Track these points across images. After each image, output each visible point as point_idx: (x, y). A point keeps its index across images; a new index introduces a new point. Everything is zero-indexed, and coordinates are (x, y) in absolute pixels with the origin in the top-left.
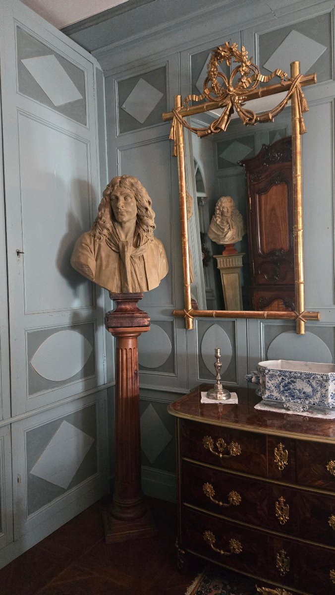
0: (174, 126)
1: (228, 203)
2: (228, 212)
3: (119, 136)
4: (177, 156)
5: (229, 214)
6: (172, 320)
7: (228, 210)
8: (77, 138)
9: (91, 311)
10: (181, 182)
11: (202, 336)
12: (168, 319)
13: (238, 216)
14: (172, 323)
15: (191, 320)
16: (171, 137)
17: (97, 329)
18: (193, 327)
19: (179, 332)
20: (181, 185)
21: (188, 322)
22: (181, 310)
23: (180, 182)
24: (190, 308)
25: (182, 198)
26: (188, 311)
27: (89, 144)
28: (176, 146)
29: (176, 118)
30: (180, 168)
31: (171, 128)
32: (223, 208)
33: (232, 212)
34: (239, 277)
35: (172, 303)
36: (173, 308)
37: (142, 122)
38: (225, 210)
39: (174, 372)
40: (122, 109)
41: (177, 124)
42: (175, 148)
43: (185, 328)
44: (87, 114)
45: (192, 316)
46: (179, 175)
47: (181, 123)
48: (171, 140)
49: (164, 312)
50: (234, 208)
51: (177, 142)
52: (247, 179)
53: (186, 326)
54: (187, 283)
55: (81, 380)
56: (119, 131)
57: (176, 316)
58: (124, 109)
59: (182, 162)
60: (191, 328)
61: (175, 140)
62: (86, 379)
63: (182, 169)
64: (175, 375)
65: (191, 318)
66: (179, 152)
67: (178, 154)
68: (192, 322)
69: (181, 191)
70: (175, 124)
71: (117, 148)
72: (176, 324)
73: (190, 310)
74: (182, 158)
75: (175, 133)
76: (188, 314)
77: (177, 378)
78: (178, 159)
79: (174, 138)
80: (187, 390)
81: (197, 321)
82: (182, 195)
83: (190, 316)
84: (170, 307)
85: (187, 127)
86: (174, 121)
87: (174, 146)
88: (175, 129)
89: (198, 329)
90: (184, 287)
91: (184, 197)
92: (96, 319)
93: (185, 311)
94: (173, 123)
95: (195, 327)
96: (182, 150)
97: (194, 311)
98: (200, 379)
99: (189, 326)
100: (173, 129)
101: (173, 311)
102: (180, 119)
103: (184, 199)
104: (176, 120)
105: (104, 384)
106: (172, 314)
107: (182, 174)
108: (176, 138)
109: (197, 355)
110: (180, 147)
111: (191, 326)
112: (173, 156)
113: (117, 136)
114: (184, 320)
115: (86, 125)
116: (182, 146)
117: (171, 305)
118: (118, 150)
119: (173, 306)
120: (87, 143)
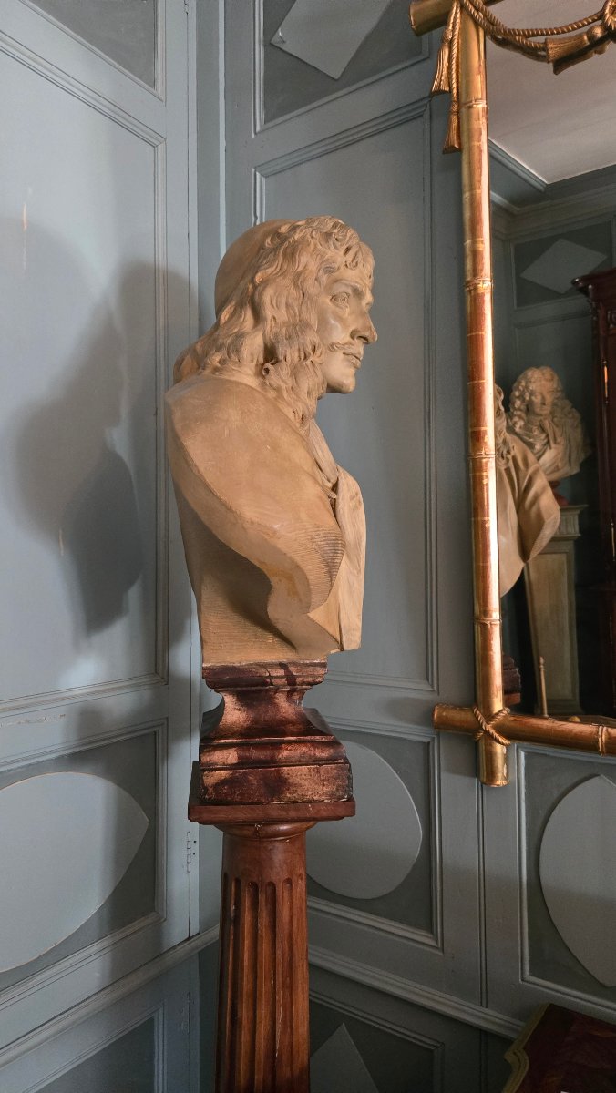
0: (451, 42)
1: (543, 382)
2: (543, 404)
3: (262, 131)
4: (460, 150)
5: (546, 410)
6: (428, 740)
7: (543, 398)
8: (118, 118)
9: (147, 693)
10: (474, 242)
11: (542, 813)
12: (417, 733)
13: (569, 413)
14: (427, 747)
15: (499, 750)
16: (441, 81)
17: (167, 754)
18: (506, 778)
19: (453, 787)
20: (476, 254)
21: (490, 757)
22: (461, 707)
23: (468, 242)
24: (498, 704)
25: (477, 300)
26: (489, 716)
27: (161, 147)
28: (458, 112)
29: (463, 7)
30: (472, 188)
31: (440, 50)
32: (532, 394)
33: (554, 404)
34: (568, 562)
35: (427, 676)
36: (428, 696)
37: (336, 74)
38: (537, 400)
39: (430, 928)
40: (272, 45)
41: (464, 31)
42: (454, 119)
43: (476, 772)
45: (508, 737)
46: (467, 214)
47: (477, 24)
48: (440, 92)
50: (559, 394)
51: (463, 100)
52: (597, 322)
53: (480, 768)
54: (486, 612)
55: (95, 948)
56: (263, 116)
57: (443, 727)
58: (278, 45)
59: (480, 168)
60: (500, 782)
61: (455, 91)
62: (118, 938)
63: (478, 191)
64: (433, 943)
65: (499, 742)
66: (470, 131)
67: (465, 139)
68: (507, 759)
69: (476, 272)
70: (457, 31)
71: (253, 170)
72: (442, 754)
73: (497, 714)
74: (481, 151)
75: (457, 66)
76: (489, 728)
77: (441, 954)
78: (465, 157)
79: (450, 85)
80: (478, 1008)
81: (522, 755)
82: (476, 288)
83: (496, 735)
84: (415, 690)
85: (506, 40)
86: (455, 19)
87: (450, 112)
88: (455, 51)
89: (527, 787)
90: (476, 627)
91: (483, 295)
92: (167, 718)
93: (478, 712)
94: (451, 28)
95: (514, 777)
96: (483, 121)
97: (515, 720)
98: (534, 979)
99: (492, 774)
100: (446, 52)
101: (434, 711)
102: (477, 10)
103: (484, 301)
104: (458, 16)
105: (189, 938)
106: (427, 718)
107: (480, 211)
108: (458, 82)
109: (521, 878)
110: (474, 111)
111: (500, 775)
112: (445, 152)
113: (258, 129)
114: (476, 745)
115: (153, 84)
116: (481, 106)
117: (424, 686)
118: (258, 175)
119: (431, 689)
120: (158, 143)
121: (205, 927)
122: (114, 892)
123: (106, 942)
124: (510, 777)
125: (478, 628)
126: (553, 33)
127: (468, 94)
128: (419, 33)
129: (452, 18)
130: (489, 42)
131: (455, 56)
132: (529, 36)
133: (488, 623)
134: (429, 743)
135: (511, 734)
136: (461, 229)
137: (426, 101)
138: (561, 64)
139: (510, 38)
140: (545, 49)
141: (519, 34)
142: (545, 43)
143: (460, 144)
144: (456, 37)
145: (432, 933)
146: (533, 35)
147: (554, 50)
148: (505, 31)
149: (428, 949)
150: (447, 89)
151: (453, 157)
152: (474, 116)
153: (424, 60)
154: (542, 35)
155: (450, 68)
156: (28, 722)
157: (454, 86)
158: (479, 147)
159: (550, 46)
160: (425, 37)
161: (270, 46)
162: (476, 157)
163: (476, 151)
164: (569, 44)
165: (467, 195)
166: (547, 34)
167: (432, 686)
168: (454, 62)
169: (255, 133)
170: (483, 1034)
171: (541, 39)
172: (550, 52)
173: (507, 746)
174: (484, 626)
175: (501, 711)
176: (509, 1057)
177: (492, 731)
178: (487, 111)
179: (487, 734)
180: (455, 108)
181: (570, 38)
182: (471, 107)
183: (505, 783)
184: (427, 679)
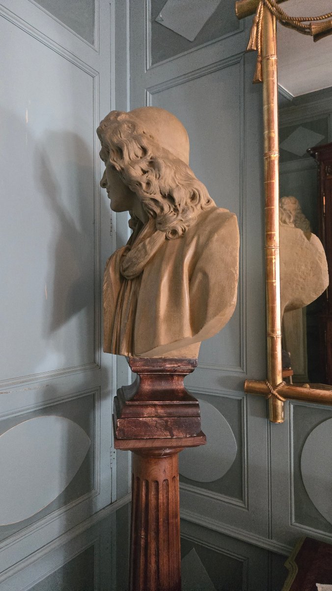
0: (258, 23)
1: (291, 204)
3: (149, 70)
4: (262, 82)
6: (239, 398)
9: (89, 374)
10: (269, 132)
11: (302, 438)
12: (236, 395)
14: (240, 402)
15: (280, 404)
16: (252, 44)
18: (283, 419)
19: (254, 423)
20: (270, 139)
21: (275, 407)
22: (259, 381)
23: (266, 132)
24: (279, 380)
25: (271, 163)
26: (275, 386)
27: (96, 78)
28: (261, 62)
29: (265, 4)
30: (269, 103)
31: (252, 27)
33: (296, 216)
35: (240, 365)
36: (242, 376)
37: (192, 39)
39: (241, 496)
40: (156, 22)
41: (265, 17)
42: (259, 65)
43: (267, 416)
45: (285, 397)
46: (266, 117)
47: (272, 14)
48: (251, 50)
49: (223, 381)
51: (264, 55)
53: (269, 413)
54: (273, 331)
56: (151, 61)
57: (250, 392)
58: (159, 22)
59: (273, 92)
60: (280, 421)
61: (259, 50)
63: (272, 105)
64: (242, 505)
65: (280, 400)
66: (268, 71)
67: (265, 77)
68: (283, 408)
69: (270, 148)
70: (261, 18)
71: (146, 90)
72: (248, 406)
73: (279, 385)
74: (274, 83)
75: (261, 36)
76: (275, 392)
77: (247, 511)
78: (265, 86)
79: (257, 48)
80: (268, 539)
81: (292, 406)
82: (270, 157)
83: (278, 396)
84: (236, 372)
85: (286, 22)
86: (260, 11)
87: (256, 61)
88: (260, 28)
89: (294, 423)
90: (268, 338)
91: (274, 160)
92: (100, 387)
93: (269, 384)
94: (258, 16)
95: (287, 418)
96: (275, 67)
97: (288, 388)
98: (297, 524)
99: (276, 417)
100: (255, 28)
101: (244, 383)
102: (272, 6)
103: (274, 164)
104: (262, 9)
105: (111, 503)
106: (241, 386)
107: (273, 116)
108: (261, 45)
109: (291, 472)
110: (270, 61)
111: (280, 417)
112: (254, 83)
113: (148, 68)
114: (267, 402)
115: (93, 44)
116: (273, 58)
117: (239, 369)
118: (148, 93)
119: (242, 371)
120: (95, 75)
121: (120, 497)
124: (285, 418)
125: (269, 340)
126: (314, 20)
127: (267, 52)
128: (240, 18)
129: (259, 11)
130: (278, 23)
131: (260, 31)
132: (301, 21)
133: (275, 336)
134: (241, 400)
135: (286, 396)
136: (262, 126)
137: (242, 55)
138: (317, 37)
139: (291, 22)
140: (310, 28)
141: (296, 20)
142: (310, 25)
143: (262, 79)
144: (260, 21)
145: (242, 500)
146: (304, 21)
147: (315, 29)
148: (288, 18)
149: (240, 508)
150: (255, 49)
151: (258, 86)
152: (271, 64)
153: (241, 32)
154: (309, 20)
155: (257, 37)
156: (29, 389)
157: (259, 47)
158: (273, 81)
159: (313, 27)
160: (241, 21)
161: (154, 22)
162: (271, 87)
163: (271, 83)
164: (323, 25)
165: (265, 107)
166: (311, 20)
168: (259, 34)
169: (146, 69)
170: (269, 552)
171: (308, 23)
172: (313, 30)
173: (284, 402)
174: (273, 338)
175: (281, 384)
176: (287, 565)
177: (276, 394)
178: (277, 61)
179: (273, 395)
180: (260, 59)
181: (323, 23)
182: (268, 59)
183: (282, 421)
184: (241, 366)
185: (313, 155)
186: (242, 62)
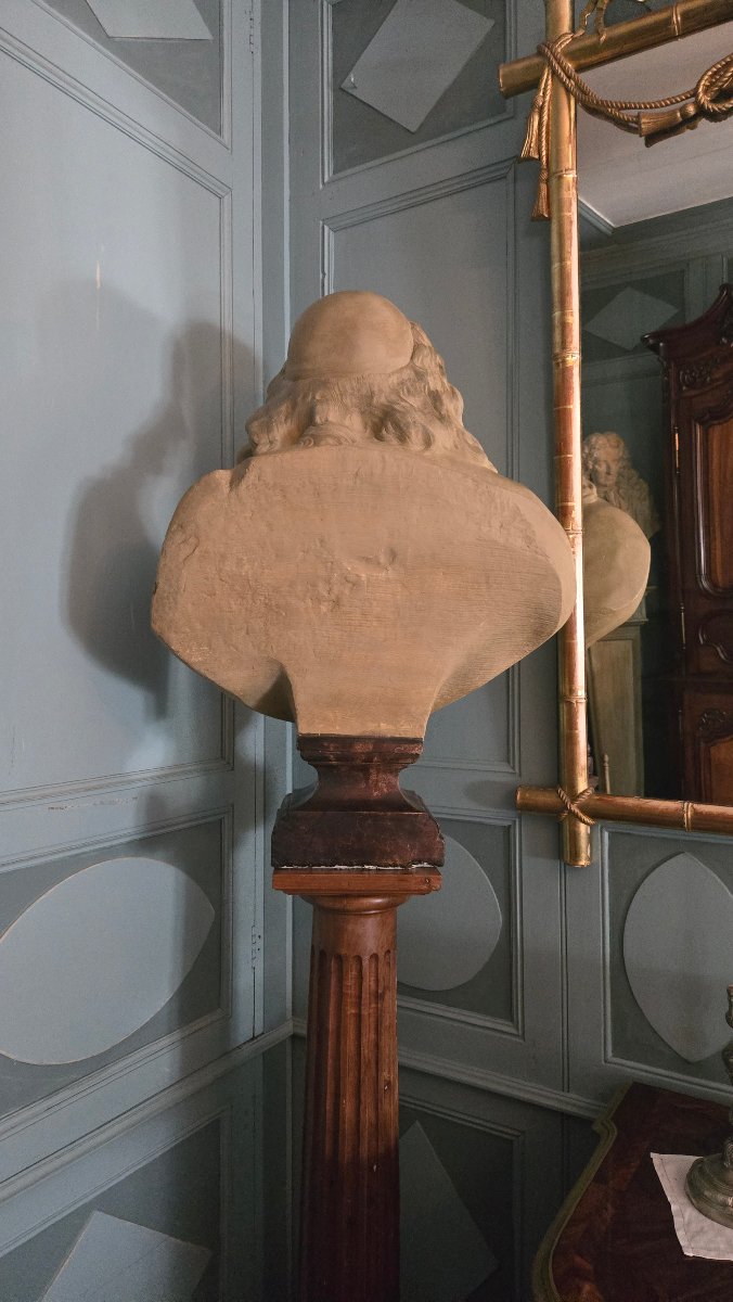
0: (542, 108)
1: (610, 450)
2: (608, 473)
3: (332, 181)
4: (549, 219)
6: (506, 824)
7: (608, 467)
10: (563, 315)
11: (626, 893)
12: (497, 817)
13: (636, 484)
14: (507, 830)
15: (583, 829)
16: (530, 147)
17: (234, 844)
18: (590, 859)
19: (533, 870)
20: (564, 326)
21: (575, 836)
22: (544, 788)
23: (557, 314)
24: (582, 784)
25: (565, 372)
26: (574, 796)
27: (227, 199)
28: (547, 181)
29: (554, 73)
30: (562, 259)
31: (528, 118)
32: (596, 461)
33: (620, 474)
35: (508, 759)
36: (511, 779)
38: (602, 469)
39: (509, 1015)
40: (344, 88)
41: (555, 97)
42: (544, 187)
43: (560, 855)
44: (226, 91)
45: (592, 817)
46: (556, 286)
47: (568, 91)
48: (529, 159)
49: (475, 792)
50: (625, 463)
51: (553, 168)
53: (563, 849)
54: (572, 691)
56: (332, 166)
57: (526, 809)
58: (350, 91)
59: (571, 239)
60: (583, 862)
61: (544, 159)
62: (187, 1032)
63: (568, 263)
64: (514, 1031)
65: (584, 822)
66: (560, 201)
67: (554, 210)
68: (590, 838)
69: (564, 345)
70: (548, 98)
71: (321, 223)
72: (526, 837)
73: (582, 793)
74: (571, 222)
75: (547, 133)
76: (574, 808)
77: (521, 1041)
78: (554, 227)
79: (540, 153)
80: (562, 1093)
81: (606, 835)
82: (564, 362)
83: (580, 814)
84: (500, 774)
85: (592, 108)
86: (546, 85)
87: (538, 181)
88: (545, 118)
89: (611, 866)
90: (561, 706)
91: (572, 368)
92: (233, 806)
93: (562, 793)
94: (541, 94)
95: (597, 858)
96: (573, 191)
97: (601, 800)
98: (615, 1060)
99: (576, 855)
100: (537, 118)
101: (516, 792)
102: (569, 77)
103: (572, 375)
104: (550, 82)
105: (254, 1038)
106: (509, 800)
107: (570, 283)
108: (548, 150)
109: (604, 964)
110: (565, 182)
111: (583, 855)
112: (533, 220)
113: (326, 180)
114: (559, 827)
115: (220, 132)
116: (570, 176)
117: (505, 768)
118: (326, 228)
119: (511, 770)
120: (223, 194)
121: (270, 1026)
122: (182, 984)
123: (176, 1036)
124: (594, 859)
125: (564, 708)
126: (646, 108)
127: (558, 162)
128: (507, 96)
129: (543, 86)
130: (580, 109)
131: (545, 123)
132: (622, 108)
133: (574, 701)
134: (509, 826)
135: (596, 815)
136: (549, 302)
137: (510, 164)
138: (652, 138)
139: (602, 109)
140: (637, 122)
141: (613, 107)
142: (638, 116)
143: (549, 213)
144: (546, 104)
145: (512, 1021)
146: (626, 108)
147: (646, 124)
148: (597, 102)
149: (508, 1037)
150: (537, 157)
151: (542, 227)
152: (565, 187)
153: (508, 119)
154: (636, 108)
155: (540, 134)
156: (102, 803)
157: (544, 153)
158: (570, 218)
159: (643, 120)
160: (509, 102)
161: (340, 91)
162: (566, 227)
163: (566, 222)
164: (662, 120)
165: (556, 266)
166: (640, 108)
167: (513, 768)
168: (544, 128)
169: (323, 182)
170: (564, 1116)
171: (635, 112)
172: (643, 126)
173: (591, 826)
174: (570, 704)
175: (585, 791)
176: (597, 1127)
177: (577, 811)
178: (577, 181)
179: (570, 812)
180: (544, 176)
181: (663, 113)
182: (560, 177)
183: (588, 863)
184: (509, 762)
185: (654, 348)
186: (511, 175)
